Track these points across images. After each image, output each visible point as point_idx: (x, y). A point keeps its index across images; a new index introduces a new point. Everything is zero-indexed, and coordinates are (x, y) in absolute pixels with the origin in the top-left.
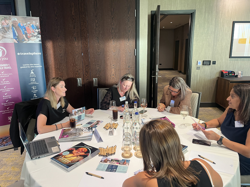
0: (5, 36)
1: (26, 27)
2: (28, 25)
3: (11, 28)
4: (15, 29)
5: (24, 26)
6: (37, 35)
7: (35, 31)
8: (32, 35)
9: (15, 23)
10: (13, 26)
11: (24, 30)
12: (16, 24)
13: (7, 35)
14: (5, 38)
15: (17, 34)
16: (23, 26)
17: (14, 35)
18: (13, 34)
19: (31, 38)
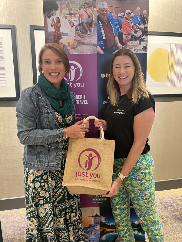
0: (83, 40)
1: (123, 20)
2: (126, 16)
3: (96, 24)
4: (101, 26)
5: (119, 18)
6: (141, 37)
7: (139, 28)
8: (132, 36)
9: (102, 12)
10: (99, 19)
11: (118, 26)
12: (104, 15)
13: (86, 38)
14: (83, 43)
15: (104, 35)
16: (117, 19)
17: (100, 37)
18: (98, 37)
19: (128, 43)
